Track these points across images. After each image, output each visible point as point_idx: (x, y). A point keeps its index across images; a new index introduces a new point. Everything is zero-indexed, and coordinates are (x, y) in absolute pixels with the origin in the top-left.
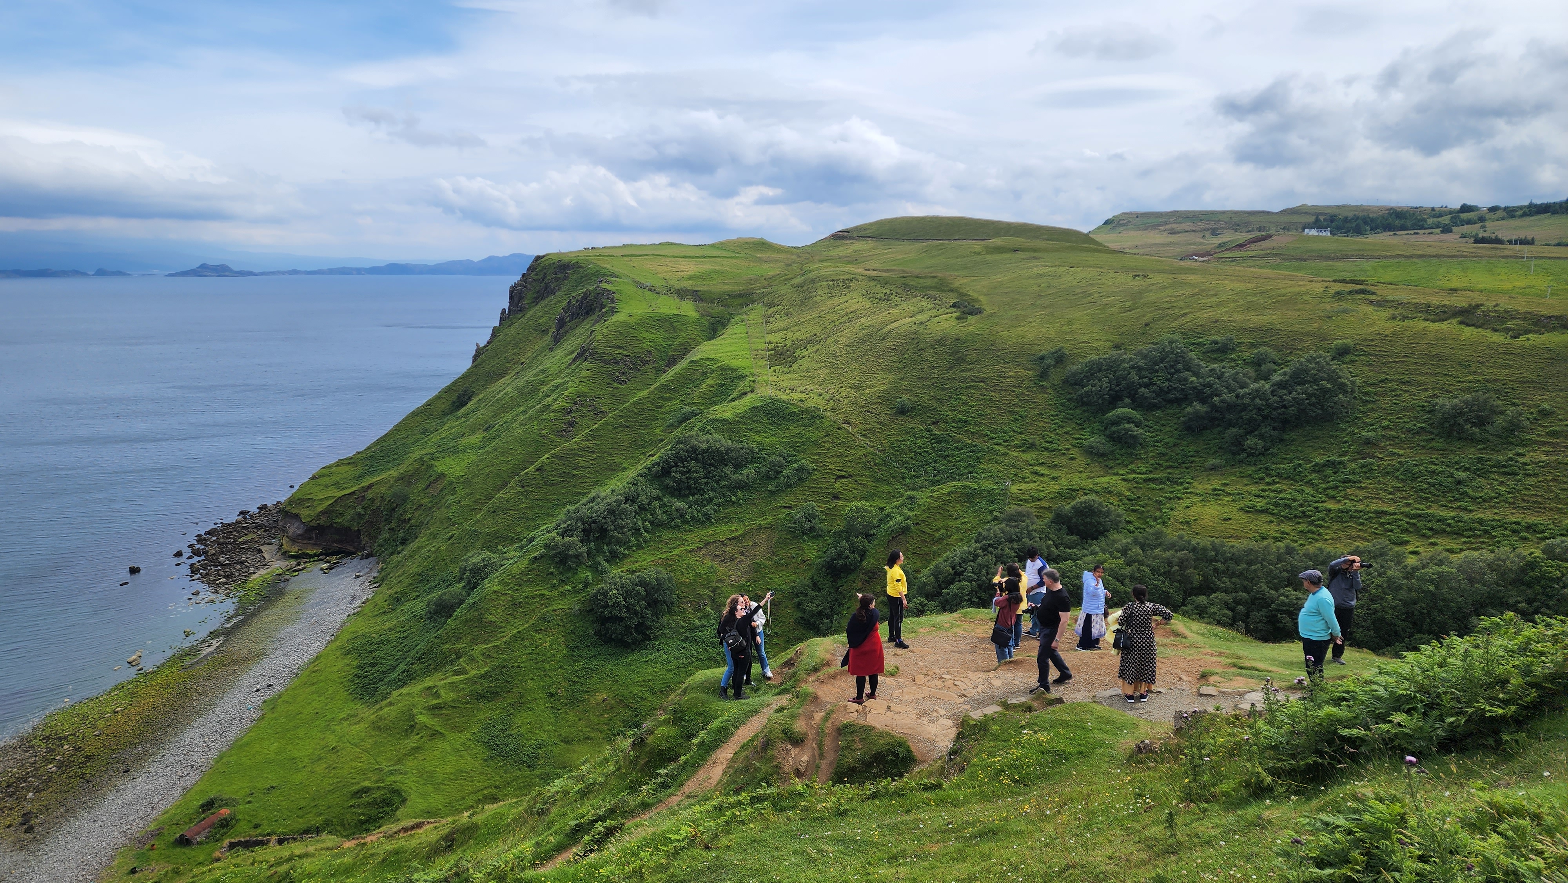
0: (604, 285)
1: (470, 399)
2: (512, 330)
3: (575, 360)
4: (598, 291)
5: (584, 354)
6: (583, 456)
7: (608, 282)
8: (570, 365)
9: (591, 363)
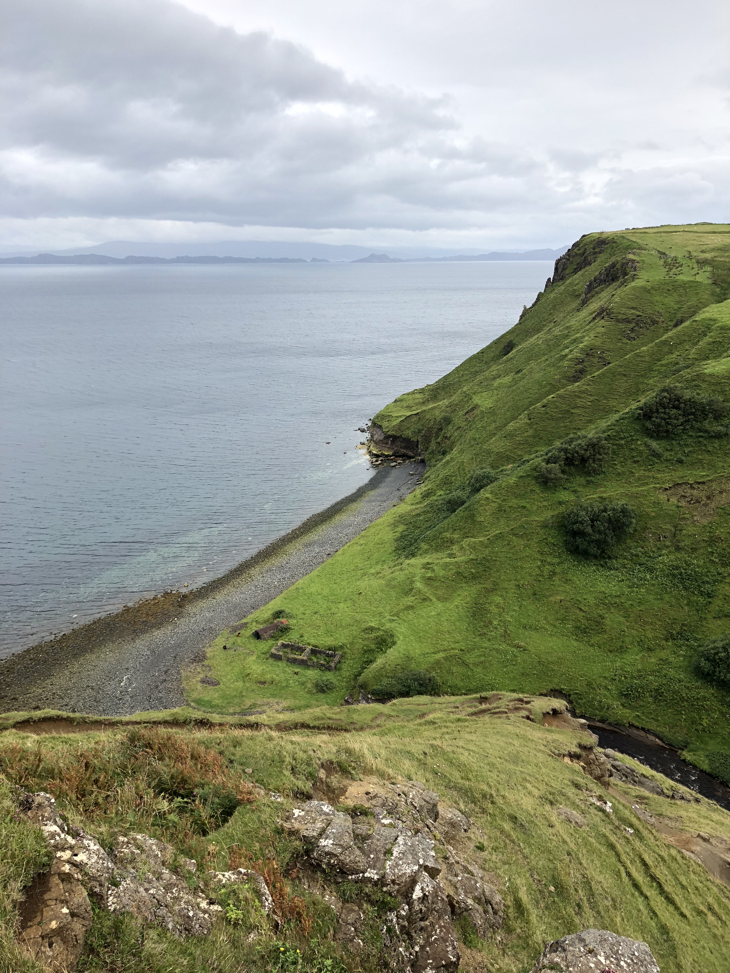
0: (631, 256)
1: (512, 349)
2: (552, 295)
3: (594, 319)
4: (624, 261)
5: (602, 313)
6: (583, 398)
7: (634, 254)
8: (590, 322)
9: (607, 321)
